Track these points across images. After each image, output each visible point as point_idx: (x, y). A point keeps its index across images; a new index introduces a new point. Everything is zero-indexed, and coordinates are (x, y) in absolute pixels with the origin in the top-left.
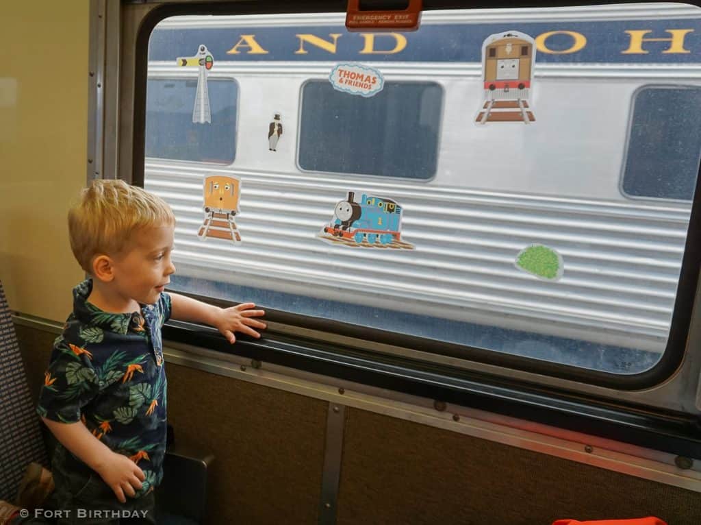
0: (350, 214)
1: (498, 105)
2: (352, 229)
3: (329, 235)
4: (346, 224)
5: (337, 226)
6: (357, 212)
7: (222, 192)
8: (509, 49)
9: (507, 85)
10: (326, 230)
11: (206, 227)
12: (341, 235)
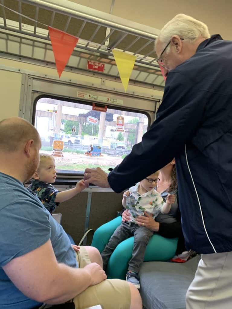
0: (91, 150)
1: (119, 128)
2: (91, 153)
3: (86, 154)
4: (90, 152)
5: (88, 152)
6: (92, 149)
7: (58, 145)
8: (120, 118)
9: (120, 125)
10: (85, 153)
11: (53, 154)
12: (89, 154)
